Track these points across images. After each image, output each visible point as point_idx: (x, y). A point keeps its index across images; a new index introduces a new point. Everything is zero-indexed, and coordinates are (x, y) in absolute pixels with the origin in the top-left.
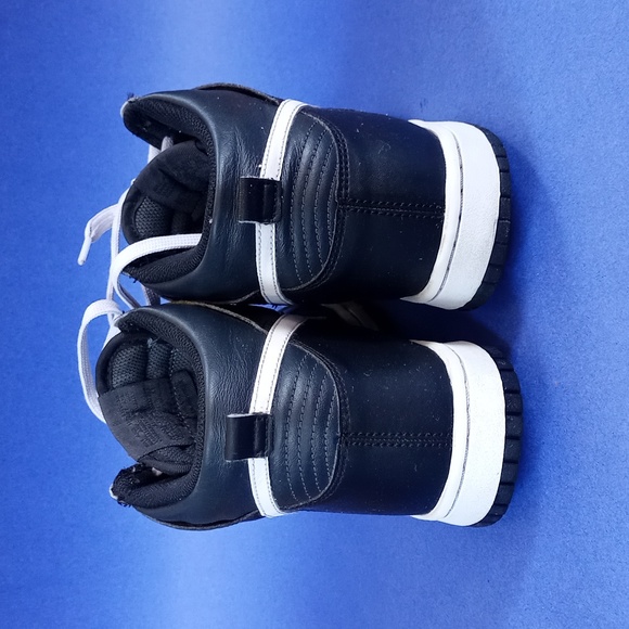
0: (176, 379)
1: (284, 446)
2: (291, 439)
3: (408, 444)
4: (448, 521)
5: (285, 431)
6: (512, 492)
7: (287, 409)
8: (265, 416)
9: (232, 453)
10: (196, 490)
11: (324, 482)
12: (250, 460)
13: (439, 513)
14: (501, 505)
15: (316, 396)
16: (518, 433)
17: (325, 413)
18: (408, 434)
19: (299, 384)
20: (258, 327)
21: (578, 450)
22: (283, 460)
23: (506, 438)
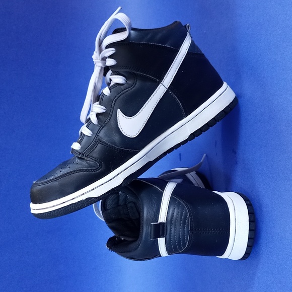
0: (129, 205)
1: (170, 233)
2: (173, 231)
3: (214, 233)
4: (229, 258)
5: (171, 228)
6: (251, 249)
7: (171, 220)
8: (164, 223)
9: (152, 236)
10: (139, 248)
11: (184, 245)
12: (159, 239)
13: (226, 256)
14: (248, 254)
15: (181, 216)
16: (253, 228)
17: (184, 222)
18: (214, 229)
19: (175, 211)
20: (160, 189)
21: (272, 234)
22: (170, 238)
23: (249, 230)
